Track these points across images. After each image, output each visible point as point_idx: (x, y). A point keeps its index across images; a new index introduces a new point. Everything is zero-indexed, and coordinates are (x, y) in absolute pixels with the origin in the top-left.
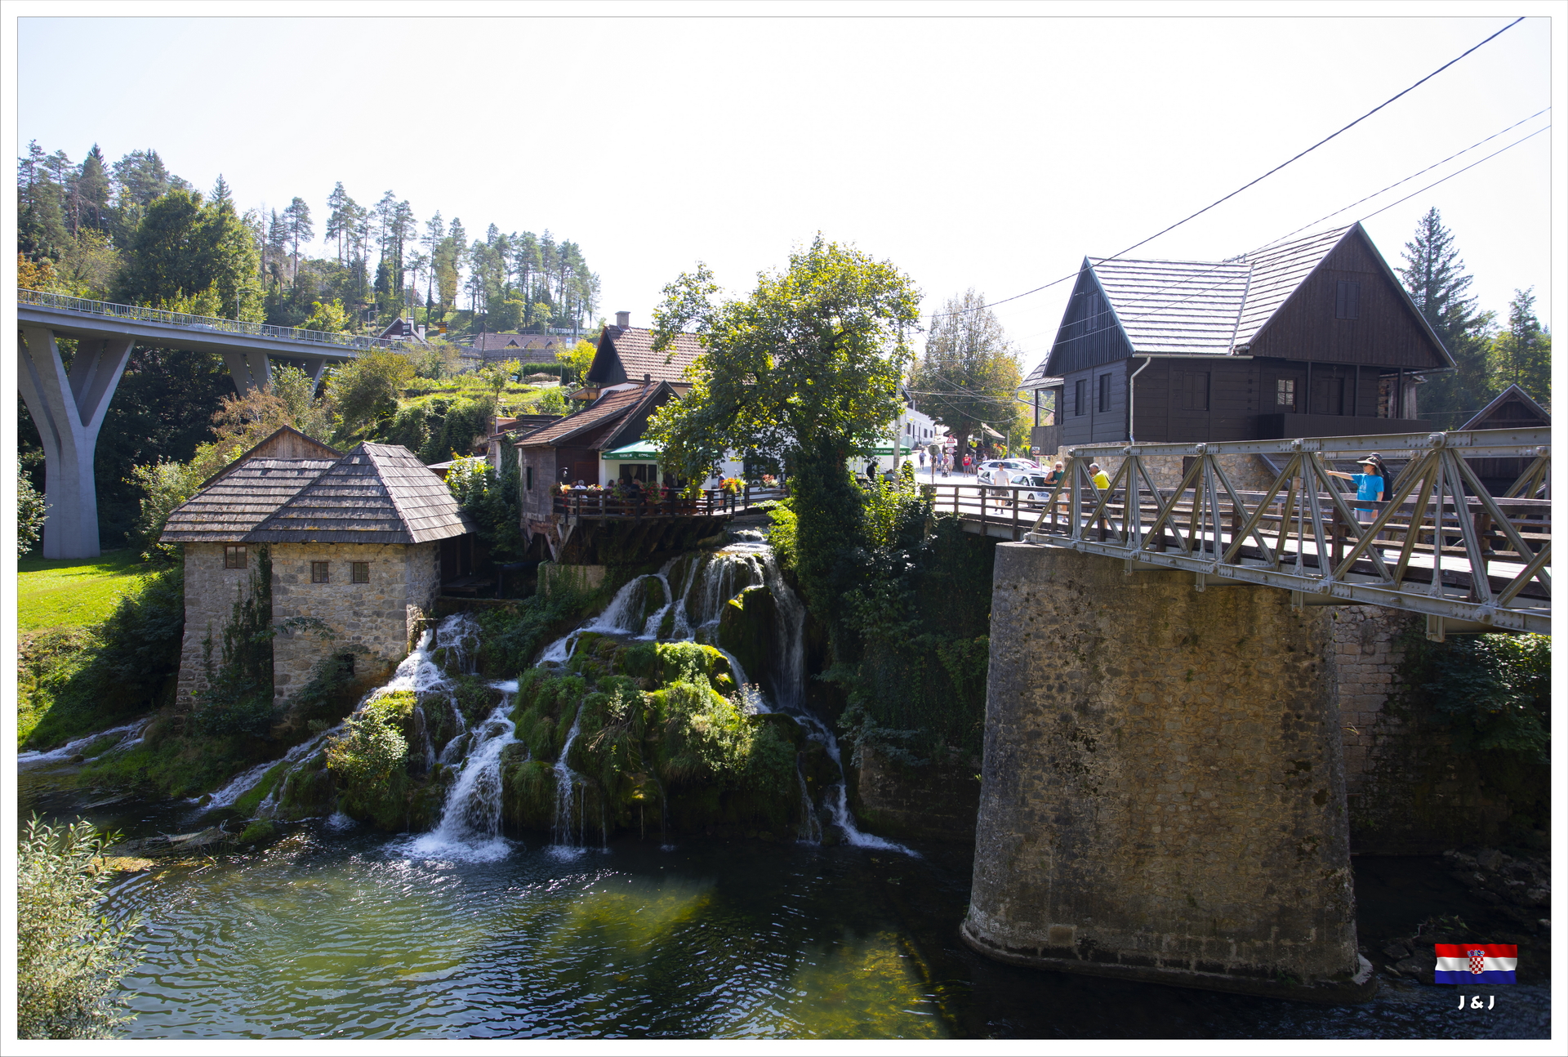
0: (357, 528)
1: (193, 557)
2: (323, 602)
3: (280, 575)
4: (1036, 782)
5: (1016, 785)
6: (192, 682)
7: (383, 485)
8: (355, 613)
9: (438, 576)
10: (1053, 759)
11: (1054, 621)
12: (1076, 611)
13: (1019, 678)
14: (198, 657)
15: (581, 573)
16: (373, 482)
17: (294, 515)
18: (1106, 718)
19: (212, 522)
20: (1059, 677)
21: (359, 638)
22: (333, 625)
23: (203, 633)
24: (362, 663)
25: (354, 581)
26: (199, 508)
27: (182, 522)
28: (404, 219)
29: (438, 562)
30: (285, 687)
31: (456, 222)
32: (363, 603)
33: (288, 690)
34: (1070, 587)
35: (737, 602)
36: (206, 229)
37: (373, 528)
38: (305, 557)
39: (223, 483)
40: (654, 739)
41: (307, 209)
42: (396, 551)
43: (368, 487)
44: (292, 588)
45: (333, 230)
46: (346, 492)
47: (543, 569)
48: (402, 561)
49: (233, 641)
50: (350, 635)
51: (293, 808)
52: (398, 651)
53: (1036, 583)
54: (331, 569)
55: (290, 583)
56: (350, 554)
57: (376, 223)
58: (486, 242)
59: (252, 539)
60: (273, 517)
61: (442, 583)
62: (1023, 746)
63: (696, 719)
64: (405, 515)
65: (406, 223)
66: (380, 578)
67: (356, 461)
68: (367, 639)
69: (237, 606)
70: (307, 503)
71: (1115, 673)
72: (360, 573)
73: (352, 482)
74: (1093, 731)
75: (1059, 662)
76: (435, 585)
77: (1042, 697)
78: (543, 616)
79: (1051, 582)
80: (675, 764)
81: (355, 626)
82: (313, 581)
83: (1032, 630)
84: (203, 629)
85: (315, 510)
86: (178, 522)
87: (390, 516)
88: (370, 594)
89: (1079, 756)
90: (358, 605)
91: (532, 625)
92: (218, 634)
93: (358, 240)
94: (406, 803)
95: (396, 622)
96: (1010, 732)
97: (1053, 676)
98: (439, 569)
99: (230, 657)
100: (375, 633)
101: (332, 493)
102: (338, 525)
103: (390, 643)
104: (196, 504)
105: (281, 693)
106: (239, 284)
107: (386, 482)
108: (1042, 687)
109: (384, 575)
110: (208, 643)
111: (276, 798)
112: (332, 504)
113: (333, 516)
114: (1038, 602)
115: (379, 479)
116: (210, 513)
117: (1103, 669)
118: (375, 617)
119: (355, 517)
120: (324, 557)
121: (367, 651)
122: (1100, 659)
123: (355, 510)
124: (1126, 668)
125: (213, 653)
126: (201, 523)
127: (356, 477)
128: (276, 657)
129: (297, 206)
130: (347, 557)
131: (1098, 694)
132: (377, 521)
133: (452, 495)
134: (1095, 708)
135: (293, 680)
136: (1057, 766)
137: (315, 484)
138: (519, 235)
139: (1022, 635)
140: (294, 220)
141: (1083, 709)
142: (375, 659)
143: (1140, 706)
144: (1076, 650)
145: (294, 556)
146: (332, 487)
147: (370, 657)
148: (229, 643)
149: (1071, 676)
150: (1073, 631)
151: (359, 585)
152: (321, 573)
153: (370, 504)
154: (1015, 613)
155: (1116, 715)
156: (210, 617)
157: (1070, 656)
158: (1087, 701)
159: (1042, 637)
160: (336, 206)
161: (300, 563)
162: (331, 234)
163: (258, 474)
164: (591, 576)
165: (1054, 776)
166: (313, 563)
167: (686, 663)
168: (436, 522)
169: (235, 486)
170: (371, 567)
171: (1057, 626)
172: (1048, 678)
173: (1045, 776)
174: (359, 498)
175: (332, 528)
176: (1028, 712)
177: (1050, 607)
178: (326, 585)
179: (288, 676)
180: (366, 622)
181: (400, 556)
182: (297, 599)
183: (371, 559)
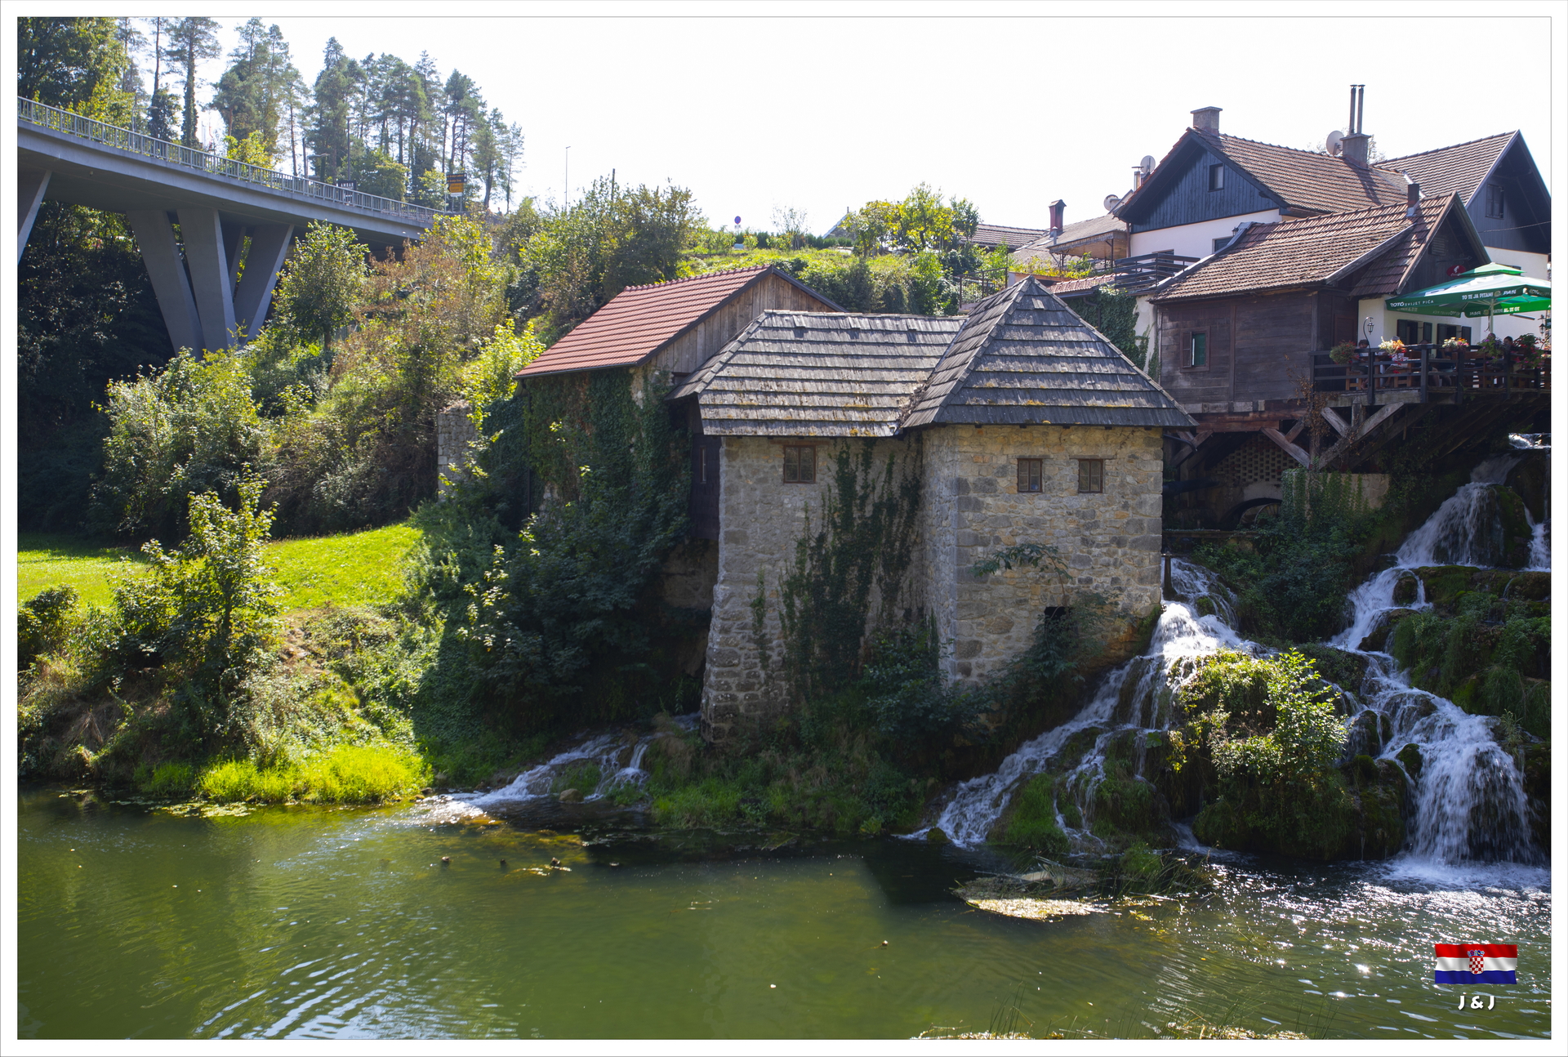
0: (1100, 403)
1: (733, 458)
2: (1035, 524)
3: (971, 480)
6: (737, 669)
7: (1100, 340)
8: (1085, 541)
14: (744, 627)
16: (1081, 336)
17: (993, 383)
19: (768, 407)
21: (1089, 581)
23: (752, 589)
24: (1091, 621)
25: (1082, 490)
26: (737, 385)
27: (724, 406)
30: (973, 661)
32: (1096, 525)
33: (979, 666)
37: (1121, 403)
38: (1010, 450)
42: (1149, 442)
43: (1080, 343)
46: (1050, 351)
49: (797, 602)
50: (1076, 575)
52: (1146, 602)
54: (1048, 470)
55: (985, 491)
56: (1079, 445)
66: (1123, 485)
67: (1039, 304)
68: (1101, 583)
69: (801, 544)
70: (1000, 365)
72: (1091, 475)
73: (1051, 336)
81: (1083, 561)
82: (1021, 489)
84: (750, 582)
85: (1021, 376)
86: (716, 406)
87: (1138, 387)
88: (1107, 510)
90: (1088, 527)
92: (774, 590)
95: (1145, 554)
99: (792, 629)
100: (1113, 571)
101: (1031, 351)
102: (1069, 399)
103: (1134, 588)
104: (727, 378)
105: (967, 672)
109: (1129, 479)
110: (759, 605)
112: (1039, 367)
113: (1051, 385)
115: (1088, 331)
116: (756, 392)
118: (1114, 547)
119: (1087, 386)
120: (1038, 451)
121: (1099, 601)
123: (1081, 376)
125: (766, 621)
126: (752, 407)
130: (1077, 450)
132: (1124, 394)
135: (985, 650)
145: (993, 448)
146: (1026, 343)
148: (790, 606)
151: (1090, 496)
152: (1031, 476)
156: (762, 562)
161: (1002, 461)
164: (1367, 490)
166: (1021, 460)
170: (1109, 466)
175: (1063, 403)
178: (1041, 495)
179: (977, 642)
180: (1100, 556)
181: (1152, 449)
182: (996, 518)
183: (1111, 453)
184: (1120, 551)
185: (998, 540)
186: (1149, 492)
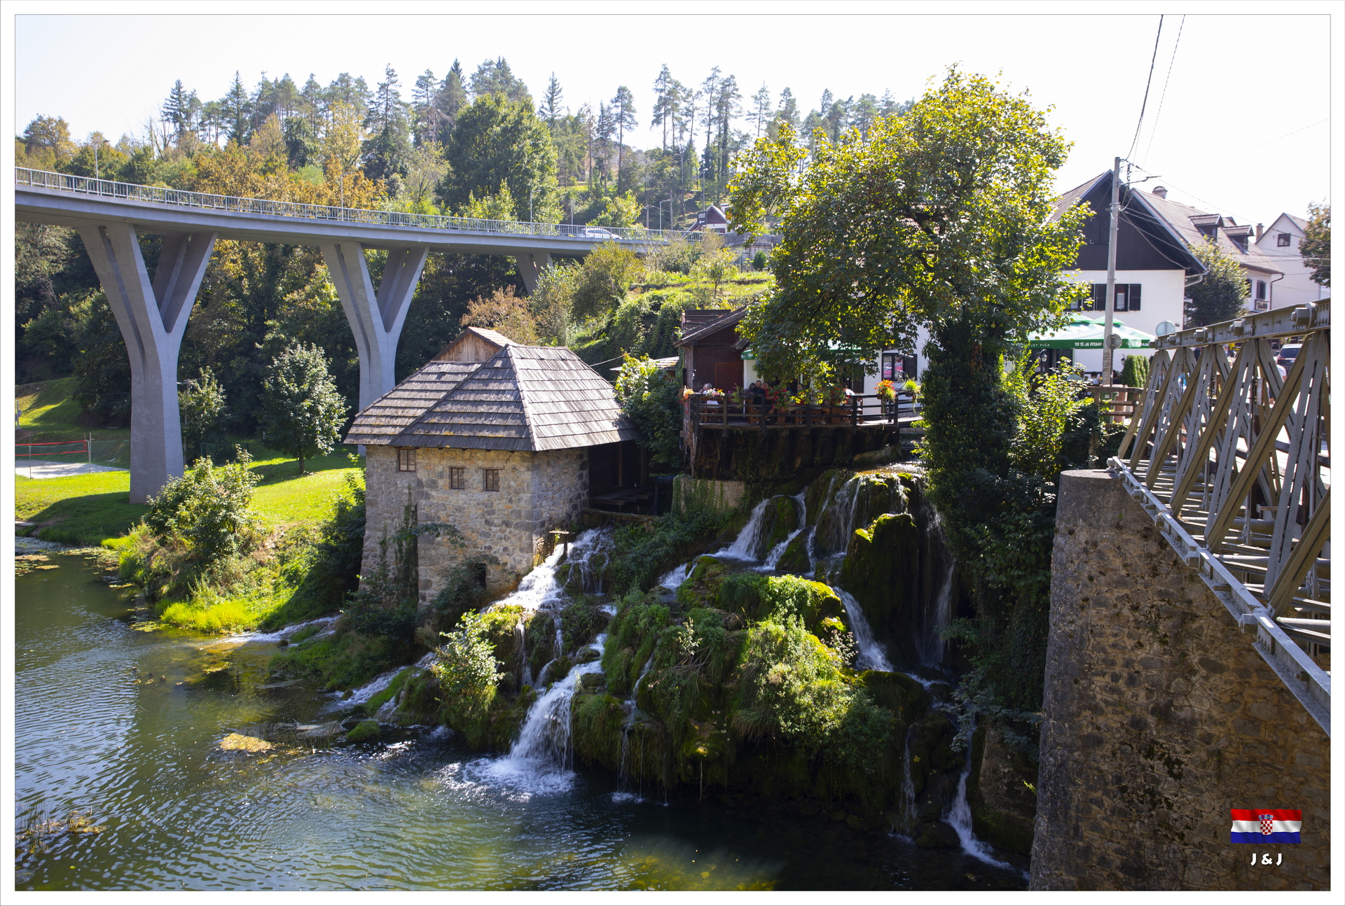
0: (486, 434)
1: (372, 459)
2: (459, 509)
3: (424, 480)
4: (1095, 807)
5: (1067, 807)
7: (518, 389)
8: (487, 522)
9: (584, 486)
10: (1118, 779)
11: (1121, 583)
12: (1155, 572)
13: (1073, 659)
14: (375, 556)
15: (718, 490)
16: (510, 386)
17: (435, 420)
18: (1198, 732)
19: (387, 426)
20: (1128, 663)
21: (490, 548)
22: (468, 533)
23: (380, 534)
24: (493, 572)
25: (487, 489)
26: (379, 412)
27: (364, 425)
28: (728, 96)
29: (585, 472)
30: (427, 592)
31: (787, 92)
32: (493, 512)
33: (430, 595)
34: (1145, 537)
35: (866, 534)
36: (505, 130)
37: (501, 434)
38: (444, 463)
39: (403, 387)
40: (730, 685)
41: (631, 97)
42: (523, 459)
43: (504, 392)
44: (434, 493)
45: (658, 116)
46: (484, 397)
47: (678, 483)
48: (528, 470)
49: (404, 543)
50: (482, 543)
51: (406, 713)
52: (524, 565)
53: (1098, 528)
54: (466, 476)
55: (432, 488)
56: (482, 460)
57: (702, 103)
58: (820, 111)
59: (399, 442)
60: (419, 421)
61: (590, 494)
62: (1076, 754)
63: (778, 670)
64: (532, 421)
65: (731, 100)
66: (509, 487)
67: (499, 364)
68: (497, 550)
69: (407, 509)
70: (449, 407)
71: (1214, 668)
72: (491, 482)
73: (493, 386)
74: (1178, 748)
75: (1130, 643)
76: (579, 496)
77: (1104, 689)
78: (671, 536)
79: (1119, 527)
80: (744, 718)
81: (486, 535)
82: (452, 487)
83: (1091, 593)
84: (380, 530)
85: (454, 414)
86: (360, 425)
87: (519, 422)
88: (499, 503)
89: (1158, 782)
90: (489, 513)
91: (657, 545)
92: (392, 535)
93: (684, 125)
94: (489, 723)
95: (523, 532)
96: (1061, 732)
97: (1120, 661)
98: (586, 479)
100: (504, 543)
101: (472, 397)
102: (471, 431)
103: (517, 555)
104: (378, 407)
105: (424, 598)
106: (534, 183)
107: (522, 386)
108: (1104, 674)
109: (512, 483)
110: (383, 543)
111: (397, 702)
112: (469, 409)
113: (468, 421)
114: (1101, 555)
115: (515, 383)
116: (387, 416)
117: (1194, 659)
118: (504, 527)
119: (487, 422)
120: (460, 463)
121: (495, 561)
122: (1190, 645)
123: (488, 415)
124: (1231, 663)
125: (387, 553)
126: (378, 426)
127: (496, 381)
128: (420, 562)
129: (623, 95)
130: (480, 463)
131: (1186, 695)
132: (506, 427)
133: (617, 400)
134: (1182, 714)
135: (434, 586)
136: (1124, 790)
137: (459, 388)
138: (856, 100)
139: (1078, 599)
140: (619, 110)
141: (1164, 713)
142: (504, 570)
143: (1253, 722)
144: (1154, 629)
145: (435, 461)
146: (473, 391)
147: (500, 568)
148: (400, 545)
149: (1146, 664)
150: (1149, 600)
151: (490, 493)
152: (457, 479)
153: (504, 409)
154: (1071, 568)
155: (1214, 730)
156: (386, 519)
157: (1145, 635)
158: (1170, 703)
159: (1105, 605)
160: (662, 91)
161: (440, 469)
162: (657, 121)
163: (434, 377)
164: (728, 493)
165: (1120, 804)
166: (452, 468)
167: (783, 601)
168: (577, 429)
169: (412, 390)
170: (501, 475)
171: (1126, 591)
172: (1113, 663)
173: (1107, 802)
174: (494, 403)
175: (466, 434)
176: (1085, 708)
177: (1118, 562)
178: (462, 491)
179: (429, 581)
180: (496, 532)
181: (526, 464)
182: (438, 505)
183: (502, 466)
184: (508, 530)
185: (439, 518)
186: (524, 492)
